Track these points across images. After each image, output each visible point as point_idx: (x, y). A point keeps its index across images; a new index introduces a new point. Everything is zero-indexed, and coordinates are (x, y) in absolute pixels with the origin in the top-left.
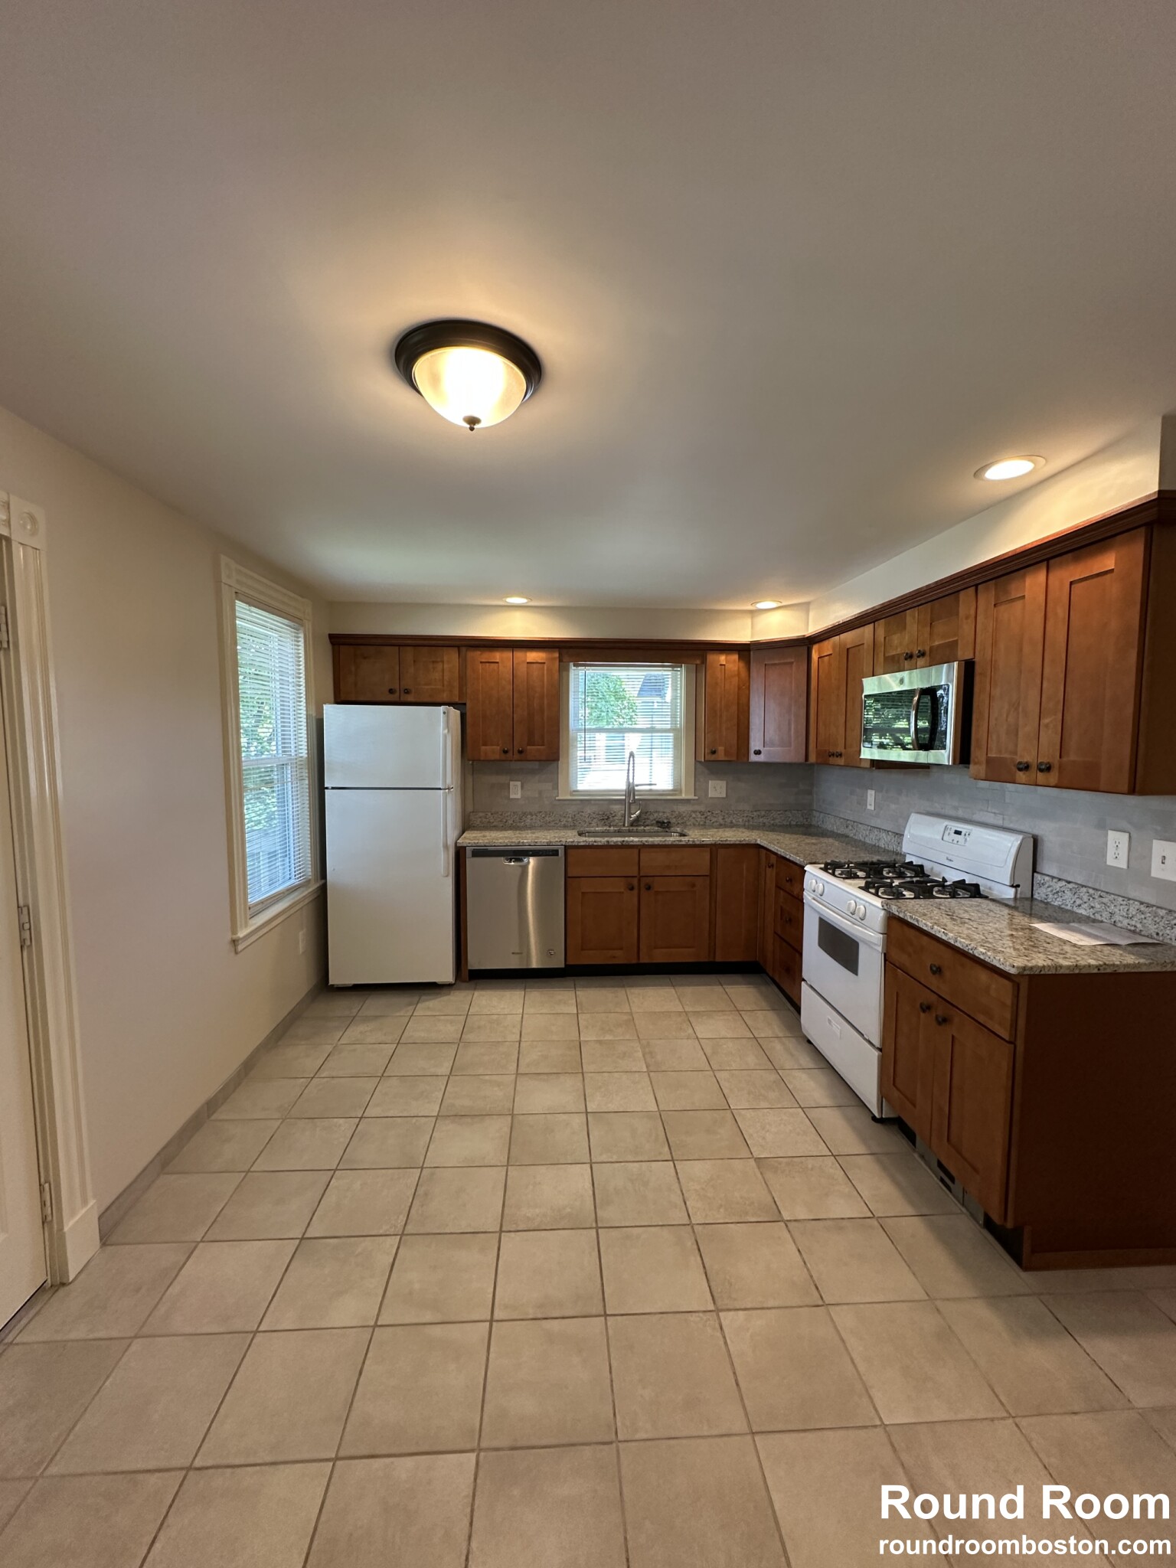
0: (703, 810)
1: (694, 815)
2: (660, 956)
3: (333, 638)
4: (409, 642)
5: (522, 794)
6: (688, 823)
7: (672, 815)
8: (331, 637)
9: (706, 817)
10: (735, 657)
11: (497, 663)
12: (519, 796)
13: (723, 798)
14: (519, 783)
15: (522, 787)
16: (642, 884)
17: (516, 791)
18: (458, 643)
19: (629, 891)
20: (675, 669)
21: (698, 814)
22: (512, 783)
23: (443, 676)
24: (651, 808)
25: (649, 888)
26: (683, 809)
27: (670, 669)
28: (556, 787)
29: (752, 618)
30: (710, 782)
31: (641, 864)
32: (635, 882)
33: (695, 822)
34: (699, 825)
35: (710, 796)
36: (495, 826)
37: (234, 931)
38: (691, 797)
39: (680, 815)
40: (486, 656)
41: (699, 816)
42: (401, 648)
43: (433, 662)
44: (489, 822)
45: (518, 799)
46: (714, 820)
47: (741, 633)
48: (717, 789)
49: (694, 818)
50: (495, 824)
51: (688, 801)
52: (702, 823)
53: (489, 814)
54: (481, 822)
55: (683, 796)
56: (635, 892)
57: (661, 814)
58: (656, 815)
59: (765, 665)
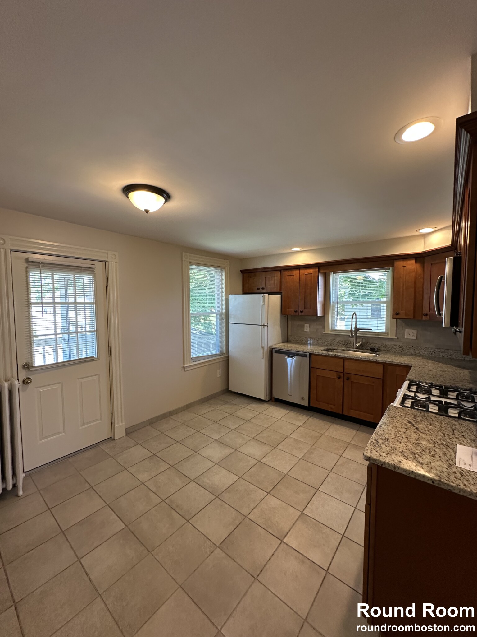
0: (401, 345)
1: (395, 347)
2: (353, 414)
3: (243, 272)
4: (264, 270)
5: (309, 330)
6: (391, 351)
7: (381, 345)
8: (241, 271)
9: (402, 349)
10: (413, 261)
11: (294, 275)
12: (308, 330)
13: (415, 339)
14: (308, 325)
15: (309, 327)
16: (344, 376)
17: (307, 328)
18: (280, 269)
19: (338, 379)
20: (387, 270)
21: (397, 346)
22: (305, 325)
23: (275, 282)
24: (371, 341)
25: (348, 379)
26: (388, 343)
27: (384, 271)
28: (324, 327)
29: (424, 238)
30: (406, 330)
31: (345, 367)
32: (342, 375)
33: (395, 351)
34: (398, 353)
35: (406, 338)
36: (298, 342)
37: (184, 364)
38: (394, 337)
39: (386, 346)
40: (290, 273)
41: (398, 348)
42: (262, 273)
43: (272, 277)
44: (296, 340)
45: (308, 332)
46: (407, 351)
47: (418, 248)
48: (410, 334)
49: (394, 349)
50: (298, 341)
51: (392, 339)
52: (399, 352)
53: (296, 337)
54: (293, 340)
55: (389, 337)
56: (342, 380)
57: (375, 345)
58: (372, 345)
59: (431, 264)
